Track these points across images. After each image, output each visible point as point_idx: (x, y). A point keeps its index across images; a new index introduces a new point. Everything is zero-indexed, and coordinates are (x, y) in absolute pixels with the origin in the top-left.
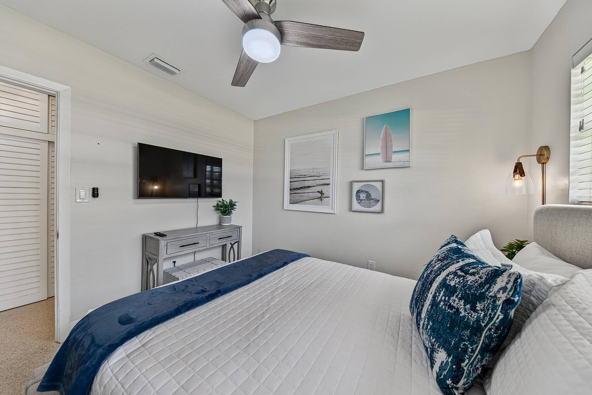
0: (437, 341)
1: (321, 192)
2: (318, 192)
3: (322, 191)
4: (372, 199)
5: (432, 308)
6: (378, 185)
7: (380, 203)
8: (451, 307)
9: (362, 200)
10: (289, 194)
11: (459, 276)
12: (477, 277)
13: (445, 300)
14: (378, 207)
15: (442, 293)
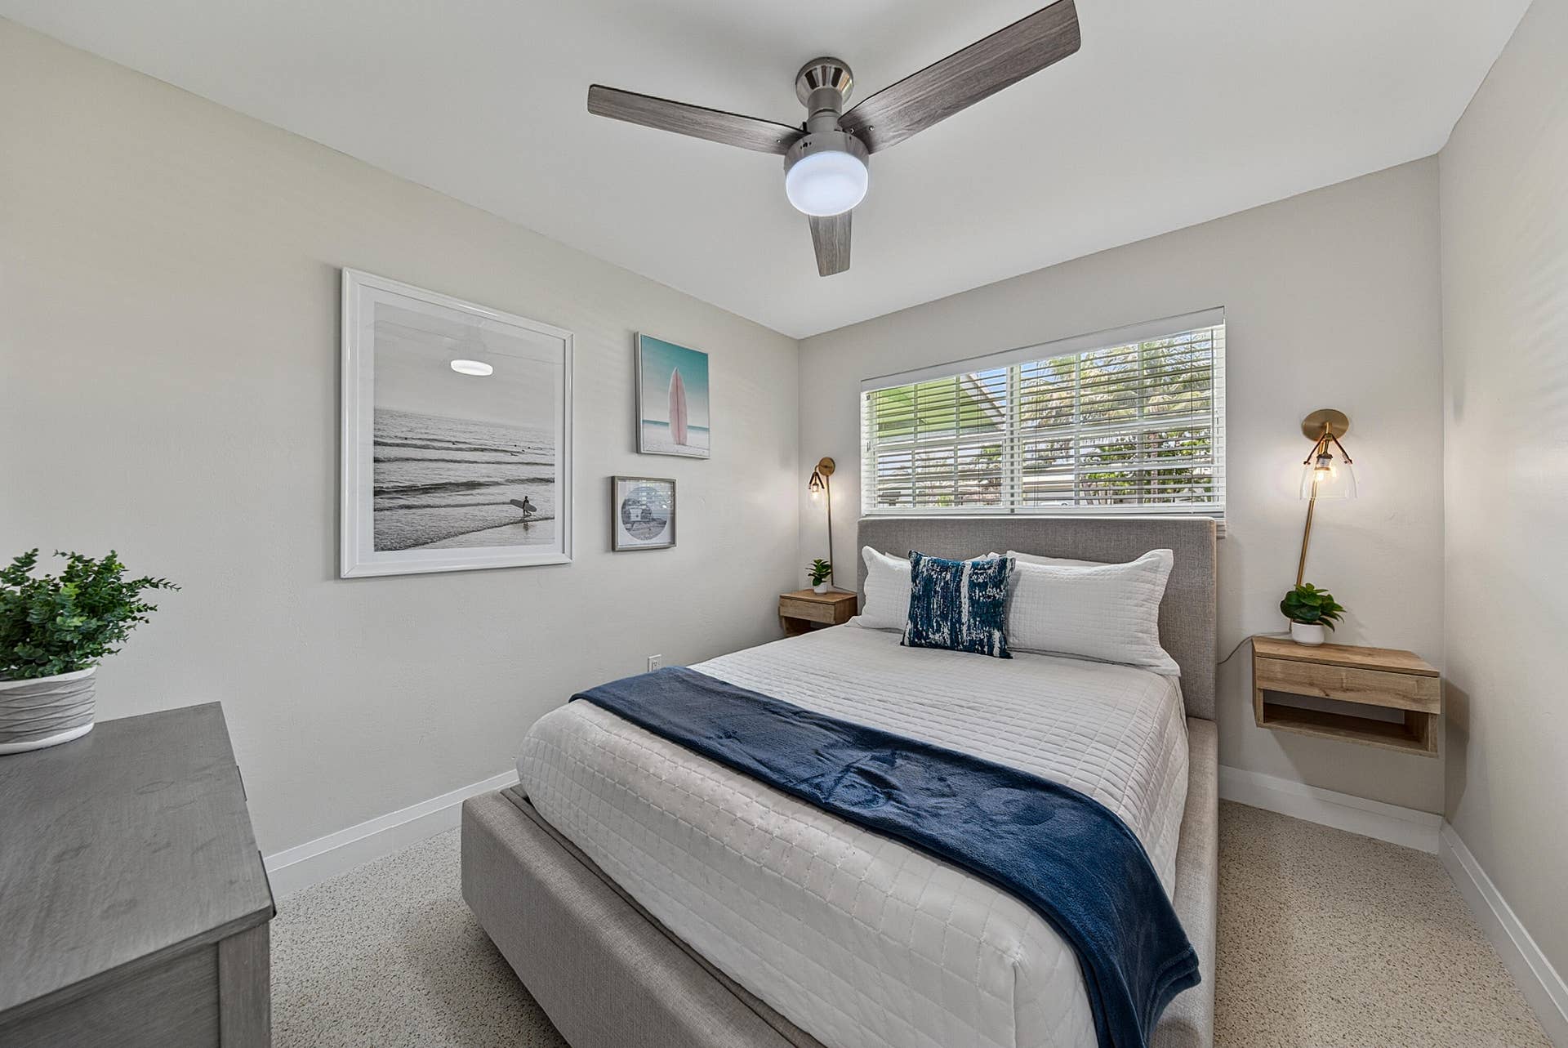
0: (990, 627)
1: (525, 504)
2: (513, 502)
3: (526, 501)
4: (654, 520)
5: (973, 607)
6: (664, 490)
7: (667, 527)
8: (989, 597)
9: (634, 522)
10: (372, 508)
11: (981, 574)
12: (993, 568)
13: (983, 595)
14: (663, 537)
15: (977, 591)
